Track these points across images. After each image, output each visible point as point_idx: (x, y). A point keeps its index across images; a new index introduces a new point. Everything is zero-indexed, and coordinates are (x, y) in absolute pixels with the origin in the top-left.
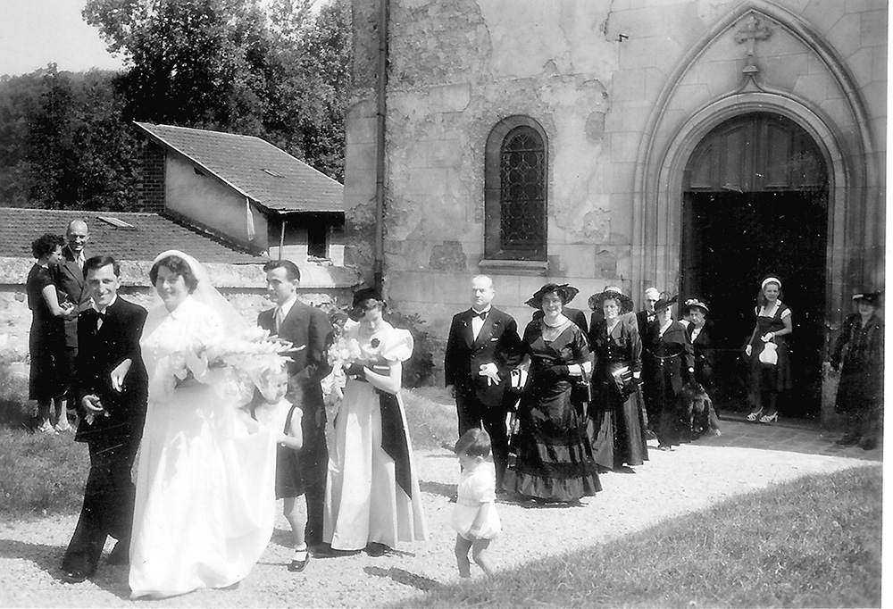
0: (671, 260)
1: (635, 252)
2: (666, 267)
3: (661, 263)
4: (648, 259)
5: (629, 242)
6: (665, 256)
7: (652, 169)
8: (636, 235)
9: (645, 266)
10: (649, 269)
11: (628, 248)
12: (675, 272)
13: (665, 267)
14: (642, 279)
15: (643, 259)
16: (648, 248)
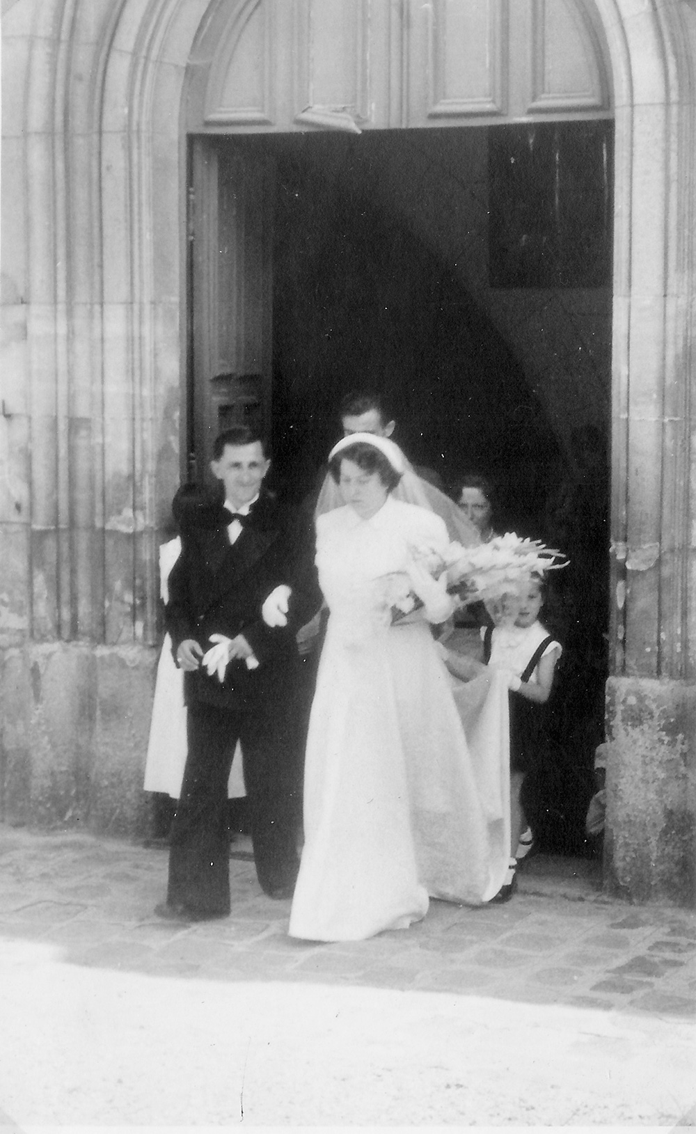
0: (148, 348)
1: (38, 327)
2: (133, 371)
3: (116, 359)
4: (81, 347)
5: (21, 292)
6: (130, 340)
7: (84, 58)
8: (40, 273)
9: (70, 372)
10: (82, 381)
11: (17, 313)
12: (162, 390)
13: (131, 372)
14: (62, 412)
15: (62, 348)
16: (81, 312)
